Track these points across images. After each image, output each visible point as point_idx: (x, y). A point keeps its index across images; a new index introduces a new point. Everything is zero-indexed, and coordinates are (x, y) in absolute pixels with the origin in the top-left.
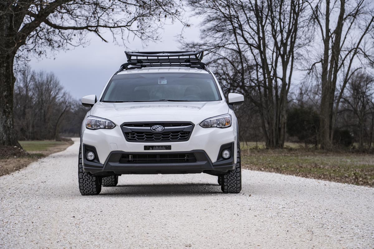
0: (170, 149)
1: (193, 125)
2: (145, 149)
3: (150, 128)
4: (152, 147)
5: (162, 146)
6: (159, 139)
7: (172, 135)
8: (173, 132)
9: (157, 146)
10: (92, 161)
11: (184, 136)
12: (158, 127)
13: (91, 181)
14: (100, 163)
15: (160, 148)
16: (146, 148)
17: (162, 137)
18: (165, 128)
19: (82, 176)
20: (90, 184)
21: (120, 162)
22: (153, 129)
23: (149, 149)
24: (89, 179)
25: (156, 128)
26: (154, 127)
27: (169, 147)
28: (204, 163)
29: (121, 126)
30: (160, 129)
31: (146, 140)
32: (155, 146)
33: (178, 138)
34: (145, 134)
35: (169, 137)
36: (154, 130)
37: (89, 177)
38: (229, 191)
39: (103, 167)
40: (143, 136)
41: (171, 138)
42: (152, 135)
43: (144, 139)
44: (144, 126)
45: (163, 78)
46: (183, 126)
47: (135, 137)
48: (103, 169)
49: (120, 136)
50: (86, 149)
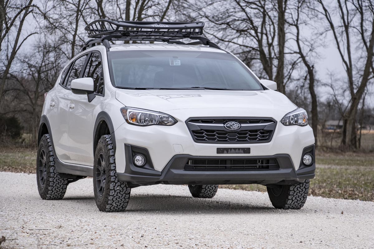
0: (249, 153)
1: (275, 122)
2: (218, 153)
3: (223, 125)
4: (227, 150)
5: (239, 149)
6: (235, 139)
7: (250, 135)
8: (251, 131)
9: (233, 148)
10: (141, 167)
11: (265, 136)
12: (233, 124)
13: (125, 193)
14: (154, 170)
15: (237, 151)
16: (219, 151)
17: (238, 137)
18: (242, 125)
19: (114, 186)
20: (123, 197)
22: (227, 126)
23: (223, 153)
24: (122, 190)
25: (231, 125)
26: (229, 124)
27: (248, 150)
28: (289, 171)
29: (185, 122)
30: (235, 126)
31: (218, 140)
32: (231, 149)
33: (257, 138)
34: (217, 133)
35: (247, 137)
36: (229, 127)
37: (123, 188)
38: (291, 207)
39: (161, 175)
40: (214, 135)
41: (249, 139)
42: (225, 134)
43: (215, 139)
44: (215, 123)
45: (175, 57)
46: (262, 123)
47: (203, 137)
48: (161, 178)
49: (187, 136)
50: (133, 151)
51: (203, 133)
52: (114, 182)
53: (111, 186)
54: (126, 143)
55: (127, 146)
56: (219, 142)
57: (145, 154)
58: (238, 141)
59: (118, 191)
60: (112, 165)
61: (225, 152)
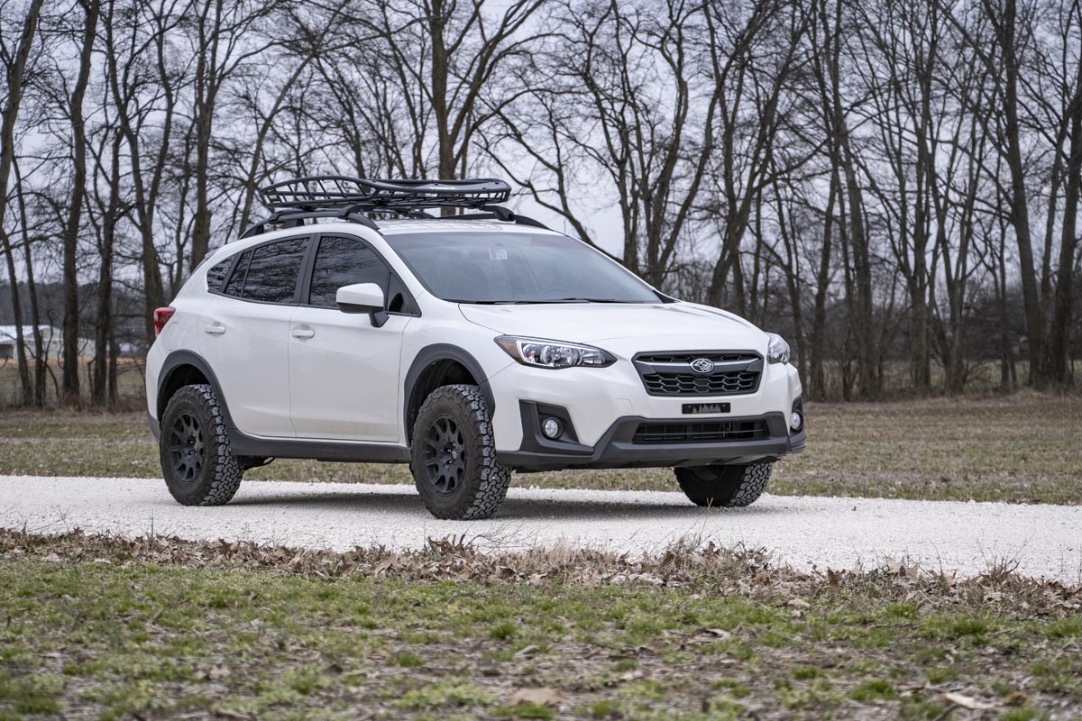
0: (729, 411)
1: (760, 358)
2: (684, 412)
3: (687, 365)
4: (697, 407)
5: (713, 405)
6: (705, 389)
7: (727, 381)
8: (728, 374)
9: (705, 404)
10: (556, 439)
11: (748, 383)
12: (704, 363)
13: (503, 486)
14: (580, 445)
15: (711, 408)
16: (687, 409)
17: (710, 385)
18: (716, 364)
19: (488, 475)
20: (499, 494)
21: (636, 440)
22: (694, 367)
23: (691, 412)
24: (499, 482)
25: (700, 365)
26: (697, 362)
27: (726, 407)
29: (632, 360)
30: (707, 366)
31: (682, 391)
32: (702, 405)
33: (737, 386)
34: (679, 378)
35: (723, 384)
36: (698, 368)
37: (501, 478)
39: (593, 453)
40: (676, 382)
41: (726, 387)
42: (691, 380)
43: (676, 389)
44: (674, 361)
45: (500, 245)
46: (741, 359)
47: (659, 385)
48: (595, 457)
49: (637, 384)
50: (540, 413)
51: (657, 379)
52: (488, 467)
53: (484, 474)
54: (524, 397)
55: (524, 405)
56: (684, 393)
57: (563, 416)
58: (711, 391)
59: (494, 483)
60: (485, 438)
61: (695, 410)
